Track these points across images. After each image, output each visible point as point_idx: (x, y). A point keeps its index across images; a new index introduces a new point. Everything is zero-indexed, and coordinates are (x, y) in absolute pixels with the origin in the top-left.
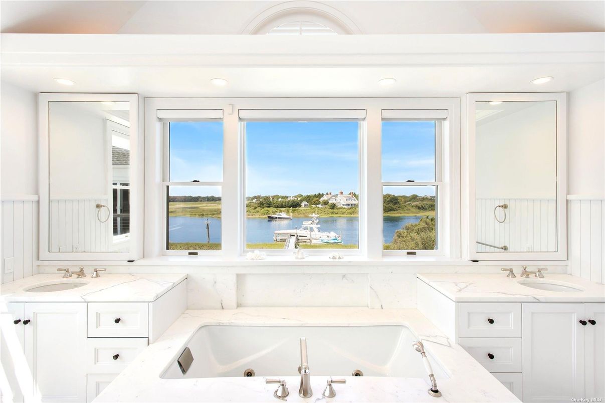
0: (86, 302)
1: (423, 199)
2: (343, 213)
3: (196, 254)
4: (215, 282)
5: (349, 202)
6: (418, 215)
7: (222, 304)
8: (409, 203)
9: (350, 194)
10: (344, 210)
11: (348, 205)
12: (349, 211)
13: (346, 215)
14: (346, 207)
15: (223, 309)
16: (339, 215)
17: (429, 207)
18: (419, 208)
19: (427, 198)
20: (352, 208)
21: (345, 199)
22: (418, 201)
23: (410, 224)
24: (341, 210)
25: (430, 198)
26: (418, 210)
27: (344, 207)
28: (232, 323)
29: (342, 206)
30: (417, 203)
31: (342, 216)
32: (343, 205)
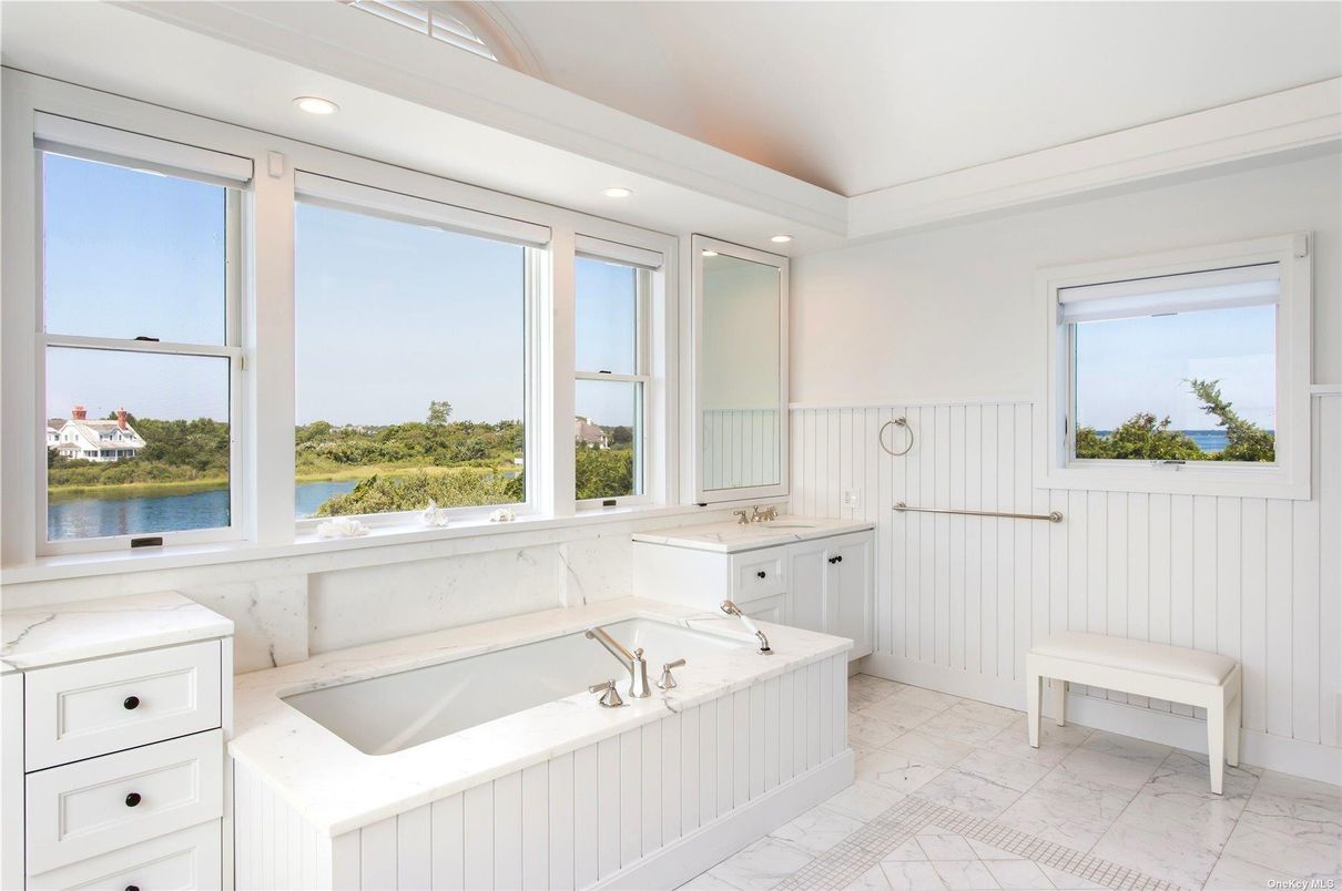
0: (18, 671)
1: (346, 435)
2: (91, 480)
3: (157, 542)
4: (255, 603)
5: (108, 444)
6: (334, 476)
7: (272, 654)
8: (308, 444)
9: (113, 417)
10: (95, 470)
11: (106, 453)
12: (112, 472)
13: (99, 487)
14: (99, 459)
15: (275, 666)
16: (73, 487)
17: (363, 455)
18: (337, 458)
19: (354, 432)
20: (122, 462)
21: (96, 434)
22: (332, 440)
23: (344, 497)
24: (80, 470)
25: (362, 431)
26: (335, 464)
27: (91, 459)
28: (346, 677)
29: (81, 456)
30: (332, 445)
31: (86, 488)
32: (88, 453)
